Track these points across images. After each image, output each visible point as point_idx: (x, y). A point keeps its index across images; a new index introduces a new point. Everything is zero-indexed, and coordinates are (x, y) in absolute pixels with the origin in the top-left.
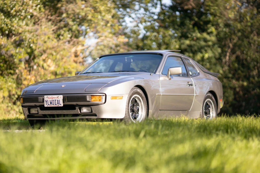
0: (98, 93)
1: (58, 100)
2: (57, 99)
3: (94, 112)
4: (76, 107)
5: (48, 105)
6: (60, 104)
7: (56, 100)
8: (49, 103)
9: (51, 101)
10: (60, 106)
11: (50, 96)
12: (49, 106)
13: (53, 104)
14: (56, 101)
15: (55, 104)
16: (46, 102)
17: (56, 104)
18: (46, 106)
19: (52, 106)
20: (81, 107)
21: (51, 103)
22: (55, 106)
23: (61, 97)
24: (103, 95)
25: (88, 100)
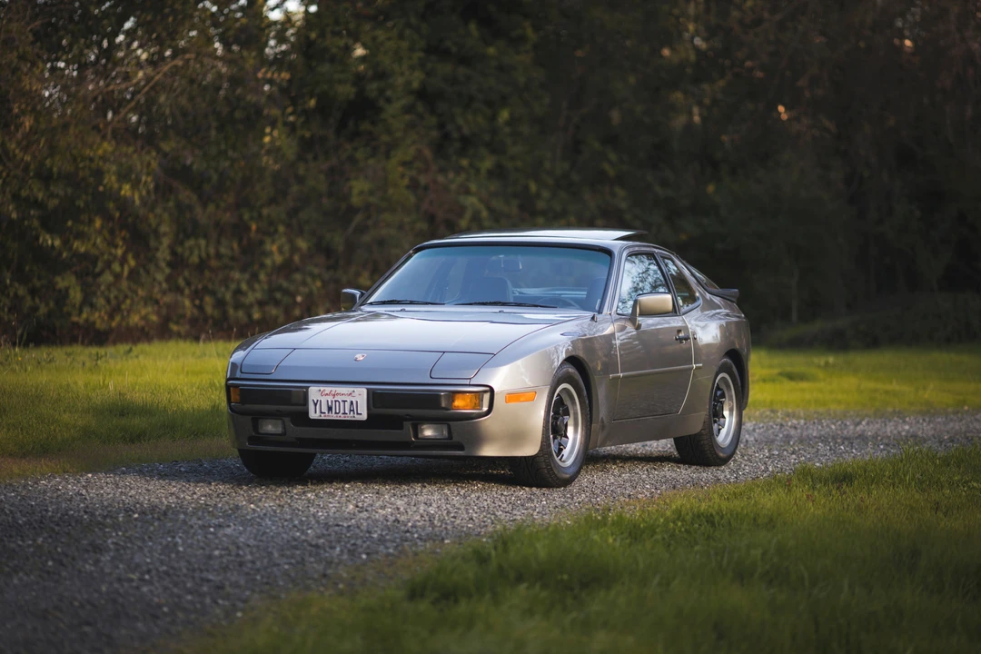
0: (470, 385)
1: (352, 403)
2: (349, 399)
3: (456, 439)
4: (405, 423)
5: (321, 412)
6: (358, 414)
7: (344, 401)
8: (325, 409)
9: (330, 404)
10: (358, 418)
11: (328, 389)
12: (323, 417)
13: (336, 413)
14: (347, 405)
15: (342, 411)
16: (316, 405)
17: (345, 413)
18: (313, 415)
19: (333, 416)
20: (417, 423)
21: (330, 409)
22: (342, 417)
23: (360, 396)
24: (485, 392)
25: (443, 405)
